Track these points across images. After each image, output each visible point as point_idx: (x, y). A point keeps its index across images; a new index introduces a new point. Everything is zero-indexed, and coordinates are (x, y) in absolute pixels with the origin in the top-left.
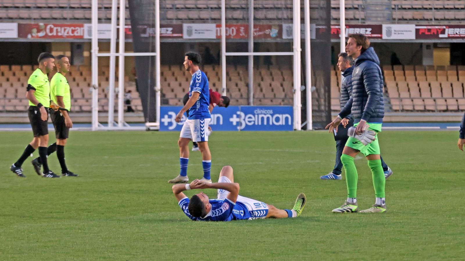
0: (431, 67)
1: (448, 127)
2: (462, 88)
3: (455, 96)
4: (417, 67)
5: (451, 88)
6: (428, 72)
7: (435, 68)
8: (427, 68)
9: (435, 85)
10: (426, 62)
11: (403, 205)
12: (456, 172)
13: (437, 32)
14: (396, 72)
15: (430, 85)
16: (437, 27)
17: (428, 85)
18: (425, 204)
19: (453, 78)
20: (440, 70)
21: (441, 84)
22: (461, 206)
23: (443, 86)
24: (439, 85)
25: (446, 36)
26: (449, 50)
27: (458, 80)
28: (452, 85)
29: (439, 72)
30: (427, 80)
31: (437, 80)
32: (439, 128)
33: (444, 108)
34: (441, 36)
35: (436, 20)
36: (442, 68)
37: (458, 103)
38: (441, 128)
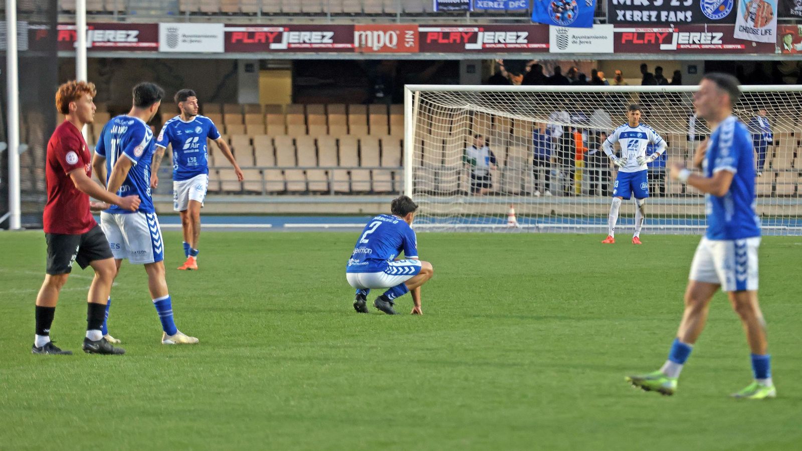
0: (255, 108)
1: (287, 225)
2: (313, 148)
4: (227, 107)
5: (293, 148)
6: (248, 117)
7: (263, 109)
8: (247, 108)
9: (261, 143)
10: (244, 98)
11: (196, 376)
12: (300, 312)
13: (267, 38)
15: (251, 142)
16: (266, 29)
17: (247, 142)
18: (238, 375)
19: (297, 130)
20: (272, 112)
21: (273, 141)
22: (309, 379)
23: (277, 143)
24: (269, 143)
25: (283, 46)
26: (289, 73)
27: (307, 132)
28: (294, 142)
29: (270, 117)
30: (245, 132)
31: (266, 132)
32: (269, 226)
33: (280, 187)
34: (274, 46)
35: (265, 14)
36: (274, 109)
37: (306, 178)
38: (272, 227)
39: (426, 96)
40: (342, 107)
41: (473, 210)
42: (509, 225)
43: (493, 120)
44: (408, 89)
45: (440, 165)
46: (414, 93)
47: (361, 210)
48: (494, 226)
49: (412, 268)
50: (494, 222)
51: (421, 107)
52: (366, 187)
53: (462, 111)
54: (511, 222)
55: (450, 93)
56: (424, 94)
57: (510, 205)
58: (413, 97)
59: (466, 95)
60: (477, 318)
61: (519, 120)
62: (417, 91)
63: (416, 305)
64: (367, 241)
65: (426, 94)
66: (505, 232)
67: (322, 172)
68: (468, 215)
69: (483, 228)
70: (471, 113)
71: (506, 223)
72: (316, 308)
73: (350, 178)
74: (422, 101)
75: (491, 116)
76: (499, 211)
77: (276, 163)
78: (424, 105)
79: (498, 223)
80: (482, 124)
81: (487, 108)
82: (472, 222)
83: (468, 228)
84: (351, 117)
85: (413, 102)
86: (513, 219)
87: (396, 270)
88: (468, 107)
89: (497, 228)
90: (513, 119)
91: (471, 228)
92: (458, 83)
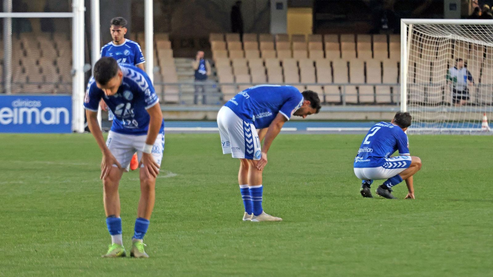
0: (284, 37)
1: (309, 129)
2: (330, 69)
3: (320, 81)
4: (262, 37)
5: (313, 69)
6: (278, 44)
7: (290, 37)
8: (277, 37)
9: (289, 64)
10: (275, 29)
11: (238, 247)
12: (319, 197)
14: (230, 44)
15: (281, 64)
17: (277, 64)
18: (271, 246)
19: (317, 55)
20: (296, 41)
21: (298, 64)
22: (326, 249)
23: (301, 65)
24: (295, 64)
26: (310, 10)
27: (325, 56)
28: (314, 64)
29: (295, 44)
30: (276, 56)
31: (292, 56)
32: (294, 129)
36: (299, 38)
37: (324, 92)
38: (297, 130)
39: (418, 28)
40: (352, 37)
41: (454, 117)
42: (483, 129)
43: (470, 47)
44: (404, 23)
45: (429, 82)
46: (408, 26)
47: (366, 117)
48: (471, 130)
49: (404, 162)
50: (471, 126)
51: (414, 37)
52: (371, 99)
53: (446, 40)
54: (484, 127)
55: (437, 25)
56: (416, 26)
57: (484, 113)
58: (408, 29)
59: (449, 27)
60: (458, 202)
61: (490, 47)
62: (410, 24)
63: (410, 191)
64: (368, 143)
65: (418, 26)
66: (479, 134)
67: (336, 88)
68: (451, 121)
69: (462, 132)
70: (453, 41)
71: (480, 127)
72: (331, 193)
73: (358, 92)
74: (415, 32)
75: (468, 44)
76: (475, 118)
77: (300, 80)
78: (416, 35)
79: (474, 127)
80: (461, 50)
81: (465, 38)
82: (454, 127)
83: (450, 131)
84: (359, 44)
85: (408, 33)
86: (486, 124)
87: (391, 165)
88: (450, 36)
89: (473, 132)
90: (486, 46)
91: (453, 131)
92: (442, 17)
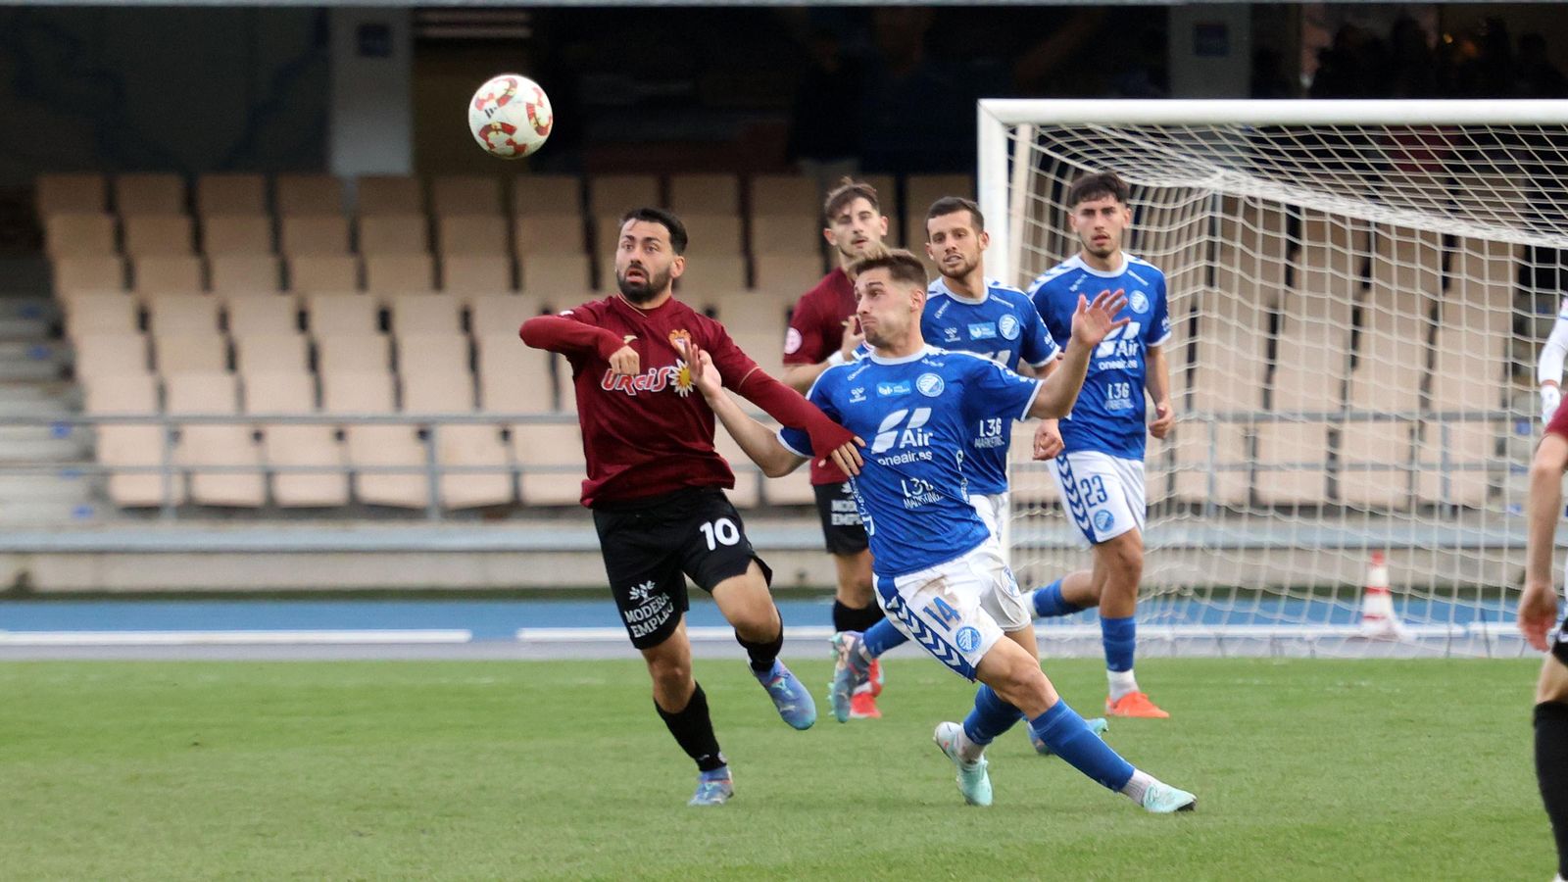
39: (1059, 141)
40: (726, 186)
41: (1233, 572)
42: (1369, 628)
44: (994, 114)
46: (1013, 132)
47: (802, 575)
48: (1317, 631)
50: (1317, 616)
51: (1039, 185)
53: (1193, 198)
54: (1372, 618)
55: (1146, 129)
56: (1048, 134)
57: (1375, 553)
58: (1011, 146)
59: (1211, 137)
61: (1409, 232)
62: (1023, 123)
65: (1062, 134)
68: (1221, 592)
69: (1275, 640)
70: (1230, 203)
71: (1358, 618)
74: (1045, 163)
76: (1338, 576)
77: (477, 399)
78: (1052, 176)
79: (1333, 622)
80: (1270, 245)
81: (1290, 188)
82: (1238, 619)
83: (1220, 640)
85: (1011, 165)
86: (1380, 604)
88: (1220, 180)
89: (1326, 640)
91: (1233, 639)
